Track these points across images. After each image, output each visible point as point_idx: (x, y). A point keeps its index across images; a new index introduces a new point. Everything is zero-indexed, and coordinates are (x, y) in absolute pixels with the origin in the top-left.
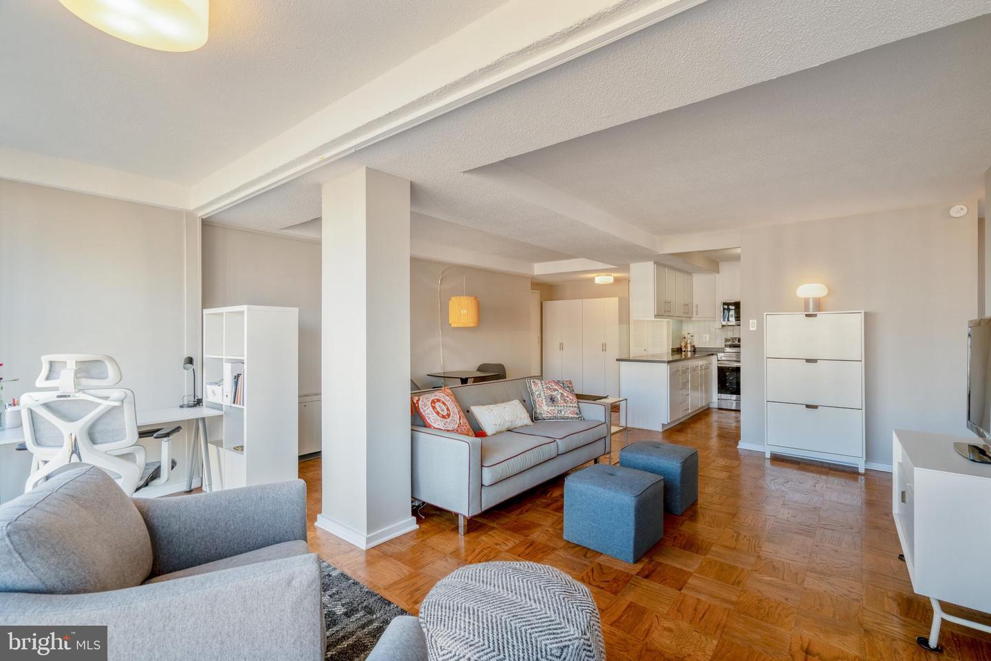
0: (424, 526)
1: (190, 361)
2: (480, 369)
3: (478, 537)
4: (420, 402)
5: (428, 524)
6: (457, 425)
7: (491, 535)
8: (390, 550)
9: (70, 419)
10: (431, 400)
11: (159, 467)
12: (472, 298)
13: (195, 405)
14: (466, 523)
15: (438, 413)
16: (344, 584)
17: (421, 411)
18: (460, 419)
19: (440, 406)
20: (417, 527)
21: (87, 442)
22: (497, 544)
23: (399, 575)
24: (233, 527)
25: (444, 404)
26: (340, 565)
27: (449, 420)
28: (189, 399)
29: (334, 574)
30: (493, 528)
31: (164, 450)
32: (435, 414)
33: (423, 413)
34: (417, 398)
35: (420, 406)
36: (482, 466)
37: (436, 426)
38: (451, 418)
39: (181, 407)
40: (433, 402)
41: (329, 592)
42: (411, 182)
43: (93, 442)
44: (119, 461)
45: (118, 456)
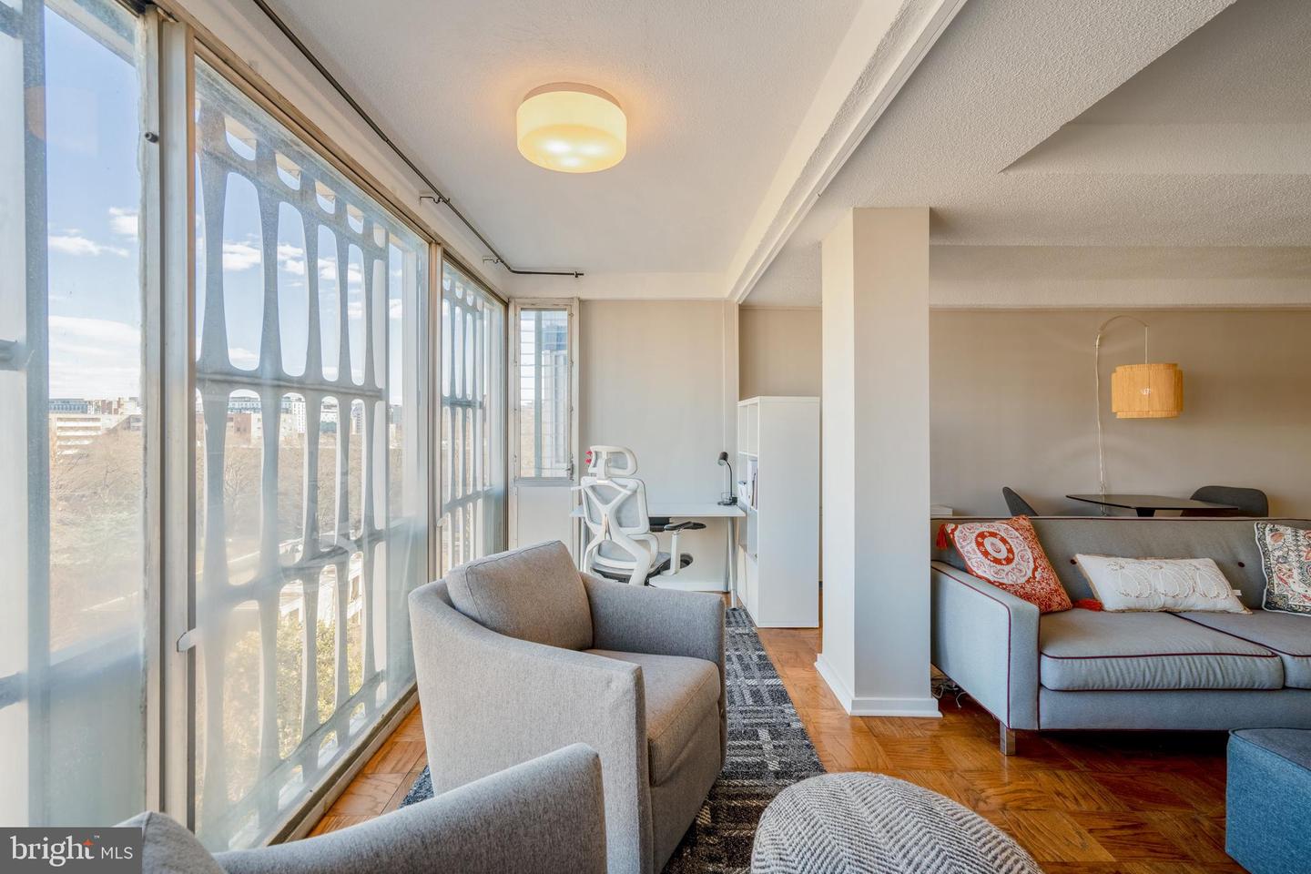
0: (952, 718)
1: (725, 456)
2: (1199, 495)
3: (1031, 769)
4: (956, 533)
5: (961, 717)
6: (1026, 578)
7: (1058, 776)
8: (881, 728)
9: (606, 501)
10: (977, 532)
11: (669, 560)
12: (1162, 367)
13: (730, 504)
14: (1013, 740)
15: (986, 554)
16: (797, 742)
17: (959, 546)
18: (1035, 569)
19: (992, 544)
20: (940, 715)
21: (615, 523)
22: (1058, 794)
23: (869, 763)
24: (652, 626)
25: (1004, 541)
26: (808, 719)
27: (1007, 568)
28: (726, 498)
29: (795, 725)
30: (1070, 767)
31: (674, 544)
32: (979, 554)
33: (961, 550)
34: (953, 526)
35: (956, 539)
36: (1040, 653)
37: (980, 573)
38: (1013, 565)
39: (719, 504)
40: (982, 535)
41: (776, 743)
42: (931, 210)
43: (620, 525)
44: (637, 545)
45: (637, 541)
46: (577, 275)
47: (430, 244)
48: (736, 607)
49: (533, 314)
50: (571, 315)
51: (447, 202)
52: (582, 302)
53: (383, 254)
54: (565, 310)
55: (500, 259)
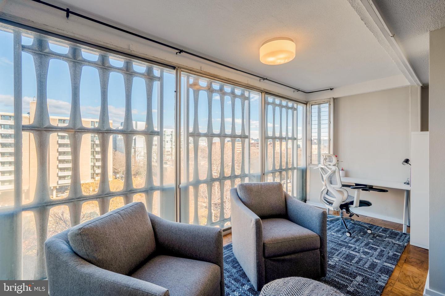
1: (407, 161)
9: (326, 174)
21: (329, 183)
31: (356, 194)
43: (331, 183)
44: (337, 192)
45: (337, 190)
46: (331, 89)
47: (262, 93)
48: (406, 233)
49: (317, 106)
50: (330, 105)
51: (266, 79)
52: (334, 99)
53: (248, 98)
54: (327, 103)
55: (298, 90)
